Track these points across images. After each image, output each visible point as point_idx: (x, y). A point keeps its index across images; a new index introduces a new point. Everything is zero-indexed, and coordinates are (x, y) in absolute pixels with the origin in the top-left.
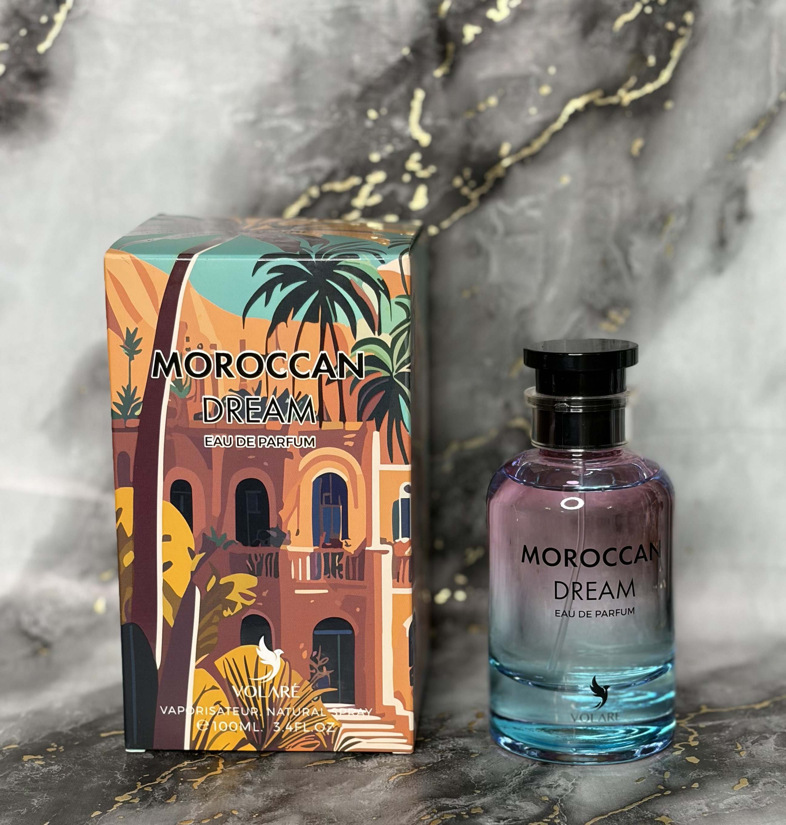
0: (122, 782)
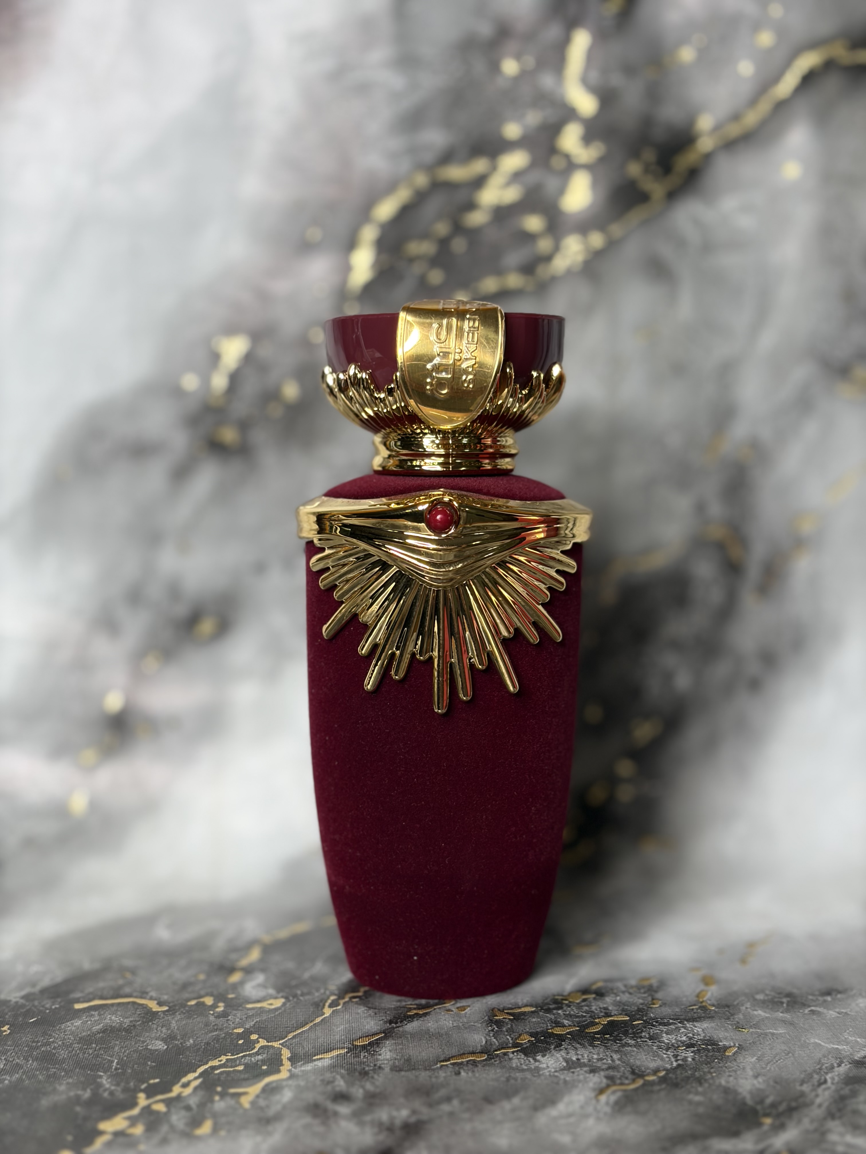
0: (112, 1093)
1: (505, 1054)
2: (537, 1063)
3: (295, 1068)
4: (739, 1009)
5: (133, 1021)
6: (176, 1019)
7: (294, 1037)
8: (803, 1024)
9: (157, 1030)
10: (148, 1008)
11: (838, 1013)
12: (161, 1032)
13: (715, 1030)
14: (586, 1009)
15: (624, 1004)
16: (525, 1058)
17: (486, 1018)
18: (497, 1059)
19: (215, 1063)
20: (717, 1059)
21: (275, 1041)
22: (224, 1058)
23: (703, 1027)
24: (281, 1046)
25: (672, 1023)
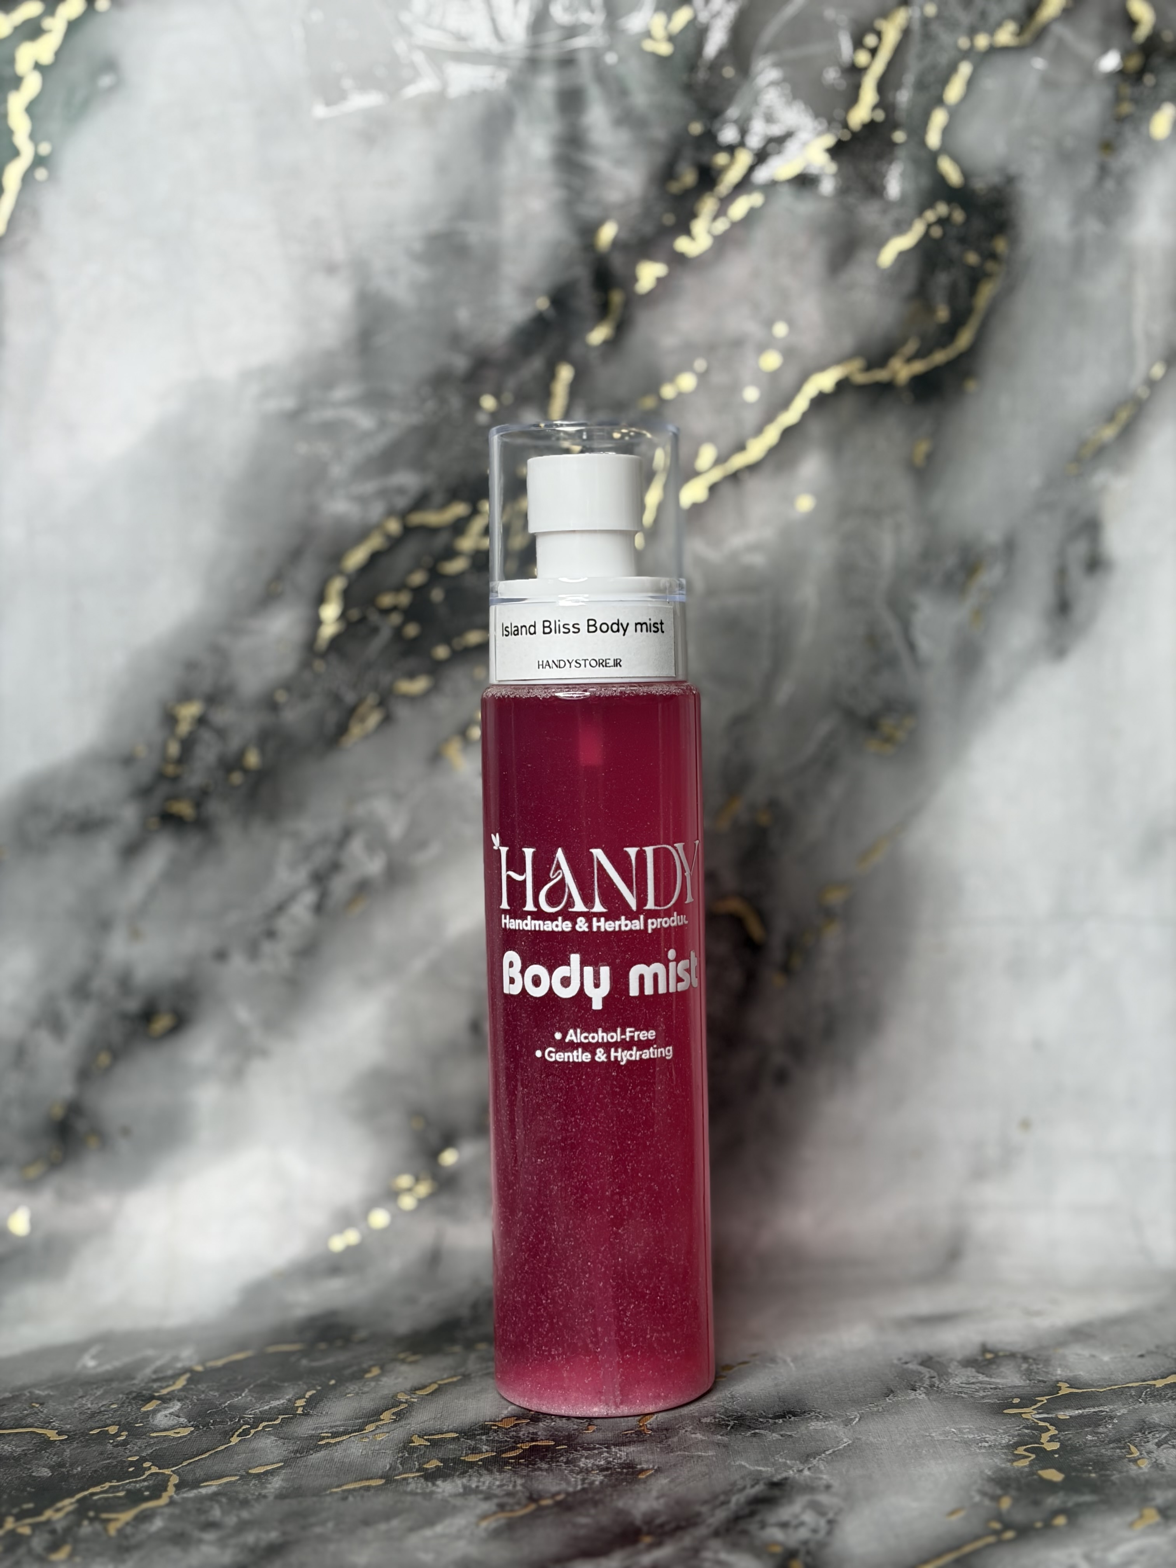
1: (405, 1479)
2: (434, 1488)
3: (177, 1494)
4: (678, 1433)
5: (26, 1450)
6: (72, 1447)
7: (189, 1464)
8: (738, 1447)
9: (48, 1458)
10: (46, 1437)
11: (782, 1436)
12: (51, 1460)
13: (640, 1453)
14: (513, 1435)
15: (556, 1430)
16: (424, 1483)
17: (401, 1445)
18: (394, 1484)
19: (97, 1489)
20: (627, 1482)
21: (168, 1468)
22: (107, 1485)
23: (628, 1451)
24: (171, 1473)
25: (598, 1448)
